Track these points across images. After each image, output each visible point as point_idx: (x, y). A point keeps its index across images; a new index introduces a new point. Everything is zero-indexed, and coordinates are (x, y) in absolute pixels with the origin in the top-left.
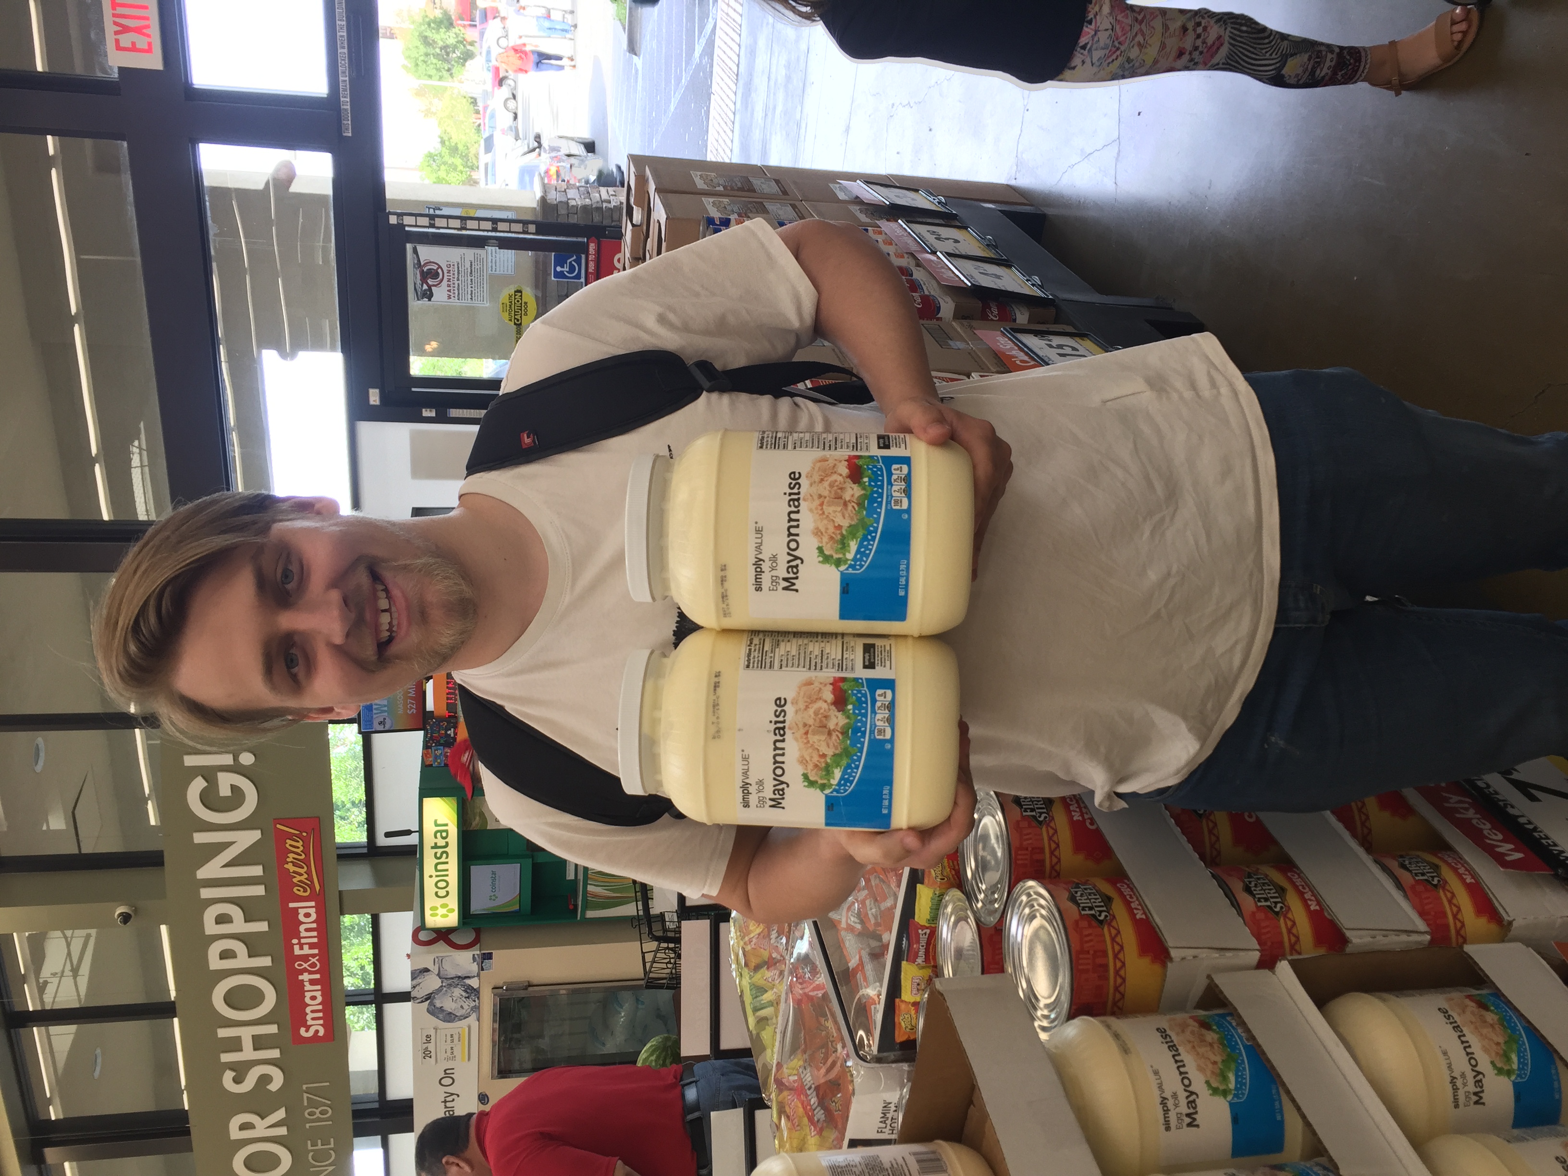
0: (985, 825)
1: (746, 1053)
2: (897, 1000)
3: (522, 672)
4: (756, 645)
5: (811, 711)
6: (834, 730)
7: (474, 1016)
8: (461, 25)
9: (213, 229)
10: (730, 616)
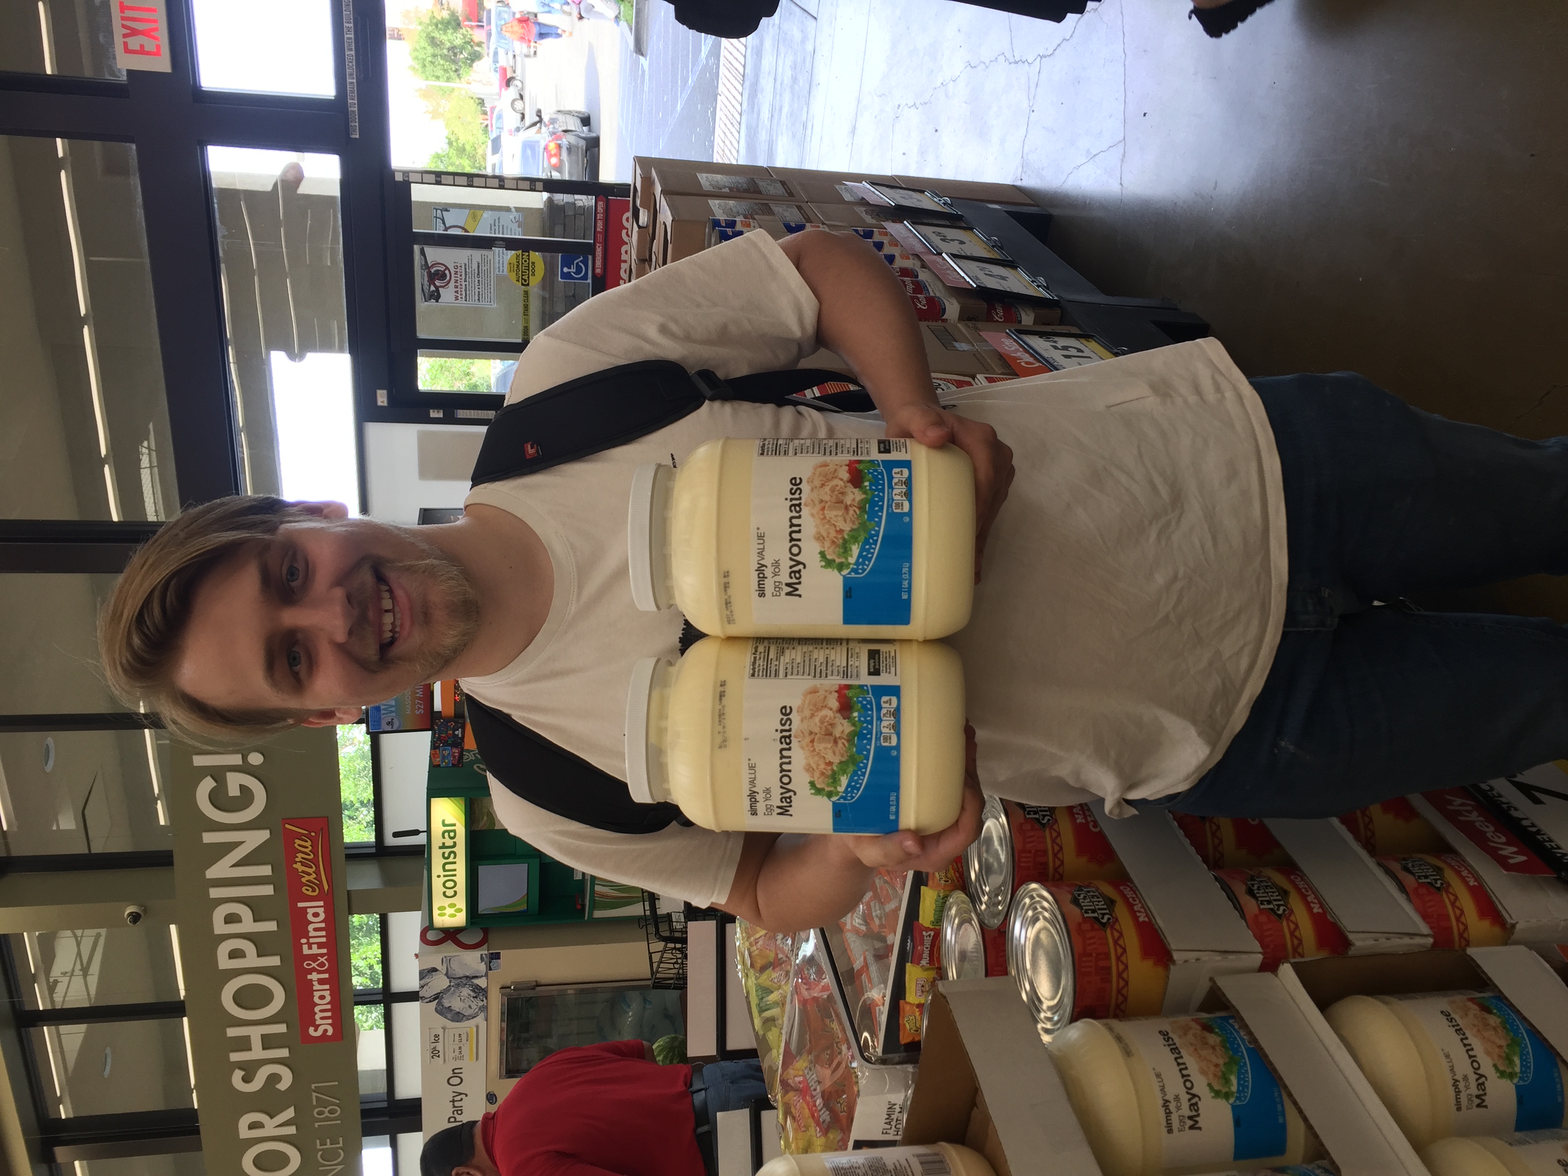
0: (989, 827)
1: (751, 1053)
2: (902, 1002)
3: (528, 681)
4: (761, 652)
5: (817, 720)
6: (840, 738)
7: (482, 1015)
8: (468, 26)
9: (221, 231)
10: (735, 623)
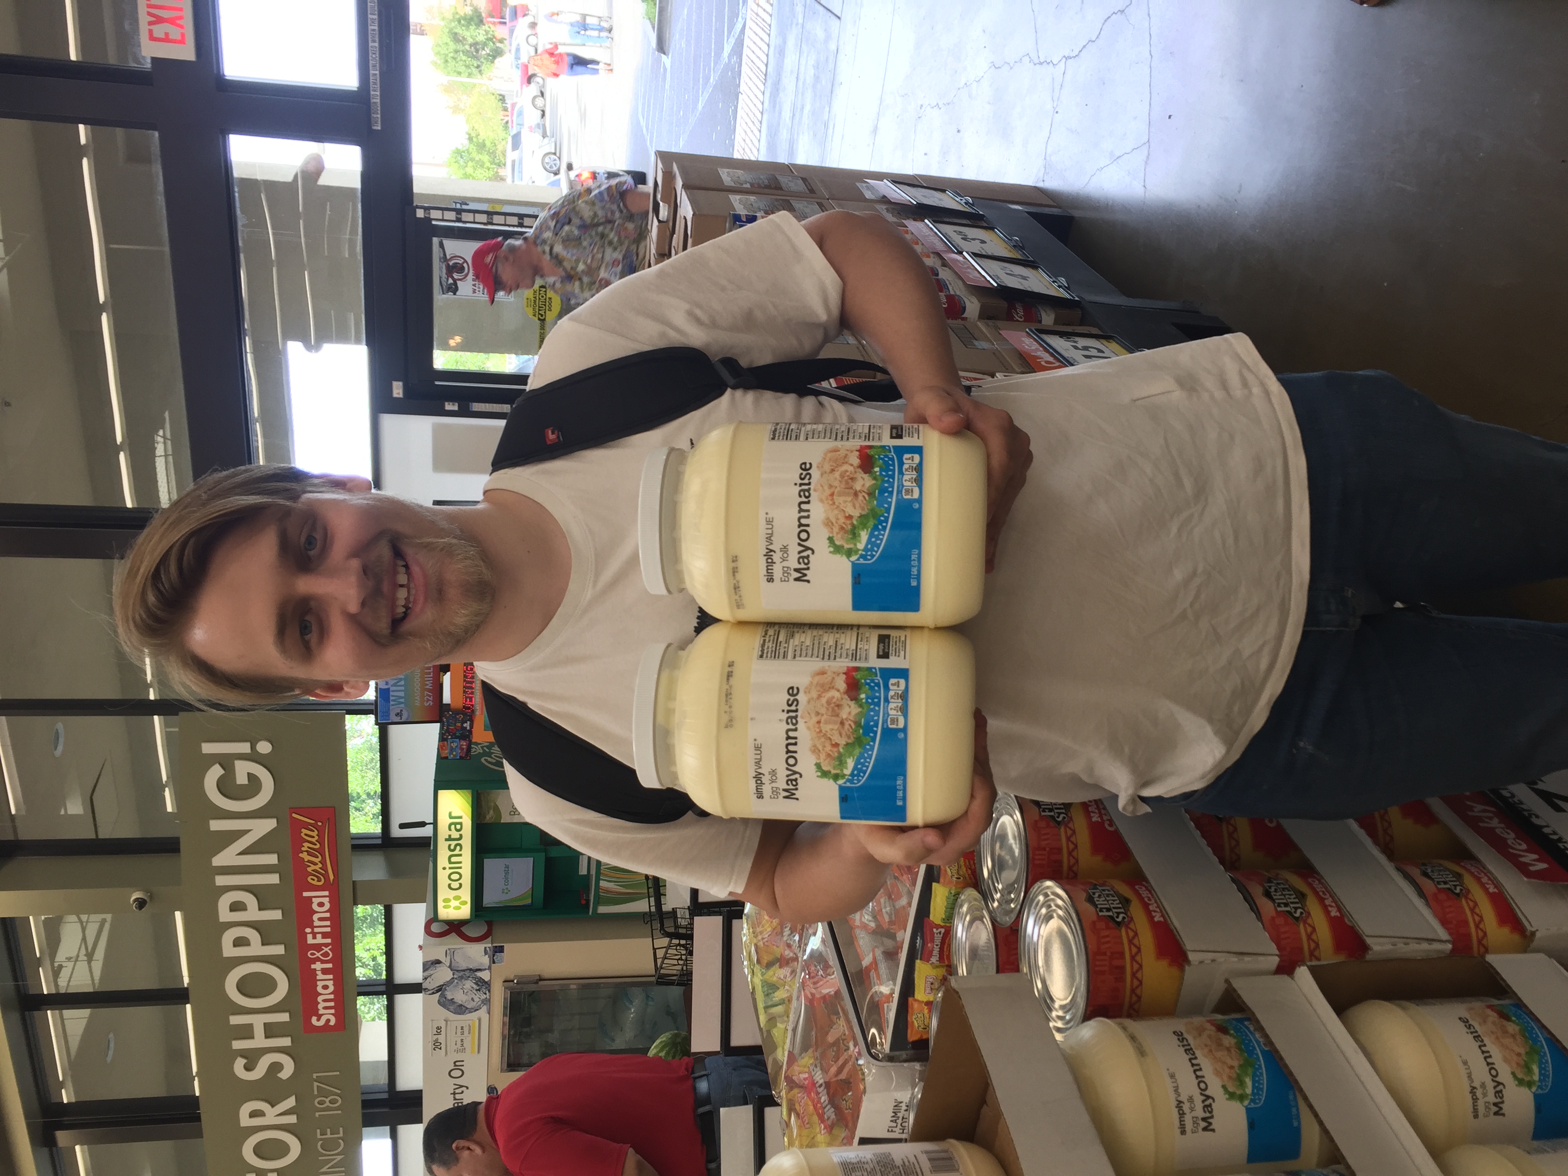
0: (1003, 824)
2: (910, 999)
3: (544, 667)
4: (770, 636)
5: (824, 700)
6: (846, 719)
7: (484, 1009)
8: (491, 22)
9: (241, 220)
10: (744, 608)
